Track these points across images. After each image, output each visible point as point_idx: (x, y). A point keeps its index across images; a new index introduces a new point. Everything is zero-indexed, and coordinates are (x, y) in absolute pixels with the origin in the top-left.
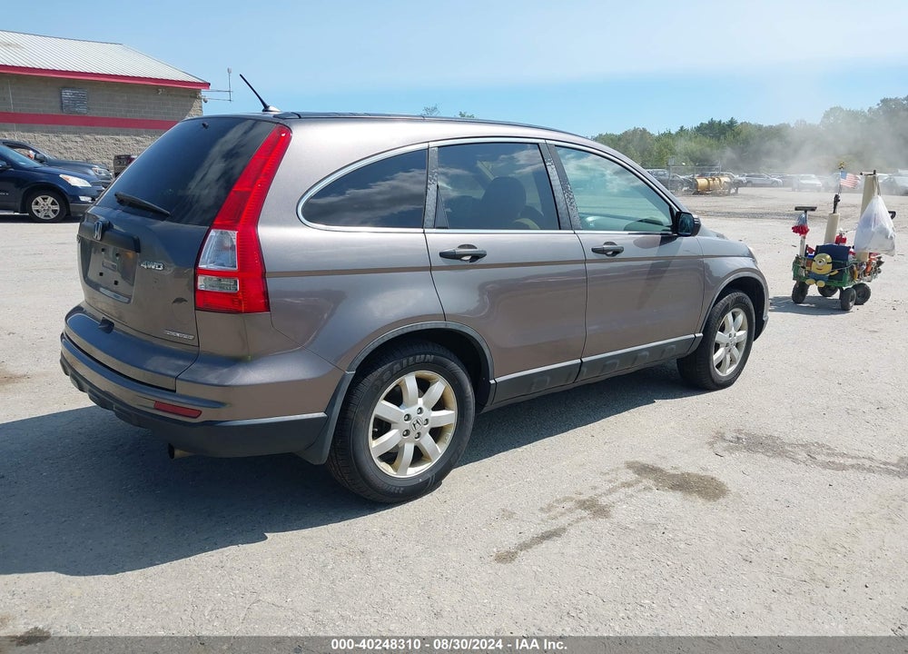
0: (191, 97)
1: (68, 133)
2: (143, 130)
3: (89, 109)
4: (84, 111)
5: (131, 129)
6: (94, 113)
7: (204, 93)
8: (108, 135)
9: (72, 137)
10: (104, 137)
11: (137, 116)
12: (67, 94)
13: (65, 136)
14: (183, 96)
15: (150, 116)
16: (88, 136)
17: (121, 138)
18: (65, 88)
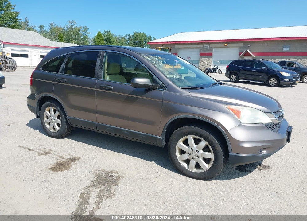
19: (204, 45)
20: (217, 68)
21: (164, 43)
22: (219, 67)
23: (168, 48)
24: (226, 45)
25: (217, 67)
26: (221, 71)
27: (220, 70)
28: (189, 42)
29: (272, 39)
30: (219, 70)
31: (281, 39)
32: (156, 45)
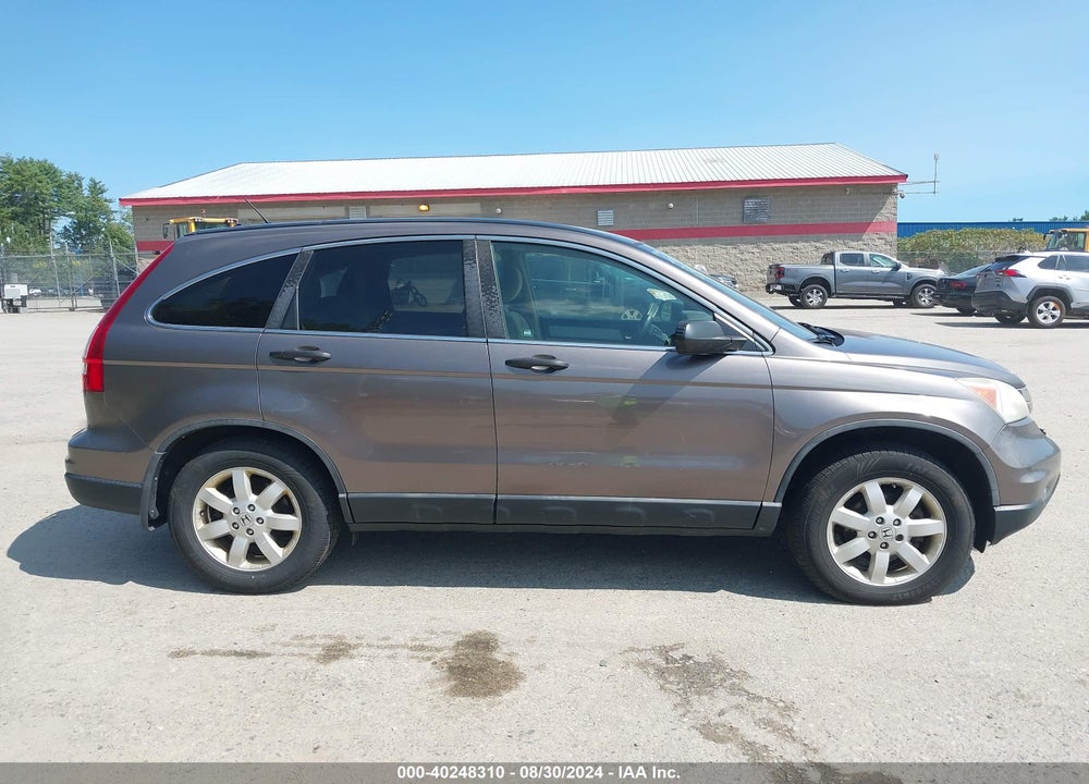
0: (885, 193)
1: (746, 244)
2: (825, 235)
3: (769, 217)
4: (765, 219)
5: (811, 236)
6: (775, 221)
7: (901, 187)
8: (786, 242)
9: (750, 248)
10: (781, 246)
11: (819, 221)
12: (750, 204)
13: (743, 247)
14: (877, 193)
15: (836, 219)
16: (765, 246)
17: (799, 245)
18: (748, 197)
19: (347, 210)
20: (408, 287)
21: (189, 202)
22: (415, 283)
23: (223, 220)
24: (423, 207)
25: (410, 283)
26: (423, 298)
27: (421, 292)
28: (293, 198)
29: (564, 191)
30: (417, 293)
31: (589, 190)
32: (156, 207)
